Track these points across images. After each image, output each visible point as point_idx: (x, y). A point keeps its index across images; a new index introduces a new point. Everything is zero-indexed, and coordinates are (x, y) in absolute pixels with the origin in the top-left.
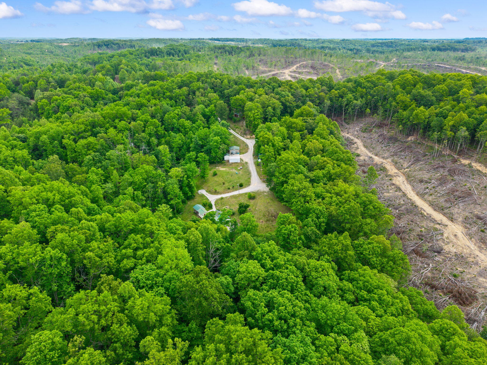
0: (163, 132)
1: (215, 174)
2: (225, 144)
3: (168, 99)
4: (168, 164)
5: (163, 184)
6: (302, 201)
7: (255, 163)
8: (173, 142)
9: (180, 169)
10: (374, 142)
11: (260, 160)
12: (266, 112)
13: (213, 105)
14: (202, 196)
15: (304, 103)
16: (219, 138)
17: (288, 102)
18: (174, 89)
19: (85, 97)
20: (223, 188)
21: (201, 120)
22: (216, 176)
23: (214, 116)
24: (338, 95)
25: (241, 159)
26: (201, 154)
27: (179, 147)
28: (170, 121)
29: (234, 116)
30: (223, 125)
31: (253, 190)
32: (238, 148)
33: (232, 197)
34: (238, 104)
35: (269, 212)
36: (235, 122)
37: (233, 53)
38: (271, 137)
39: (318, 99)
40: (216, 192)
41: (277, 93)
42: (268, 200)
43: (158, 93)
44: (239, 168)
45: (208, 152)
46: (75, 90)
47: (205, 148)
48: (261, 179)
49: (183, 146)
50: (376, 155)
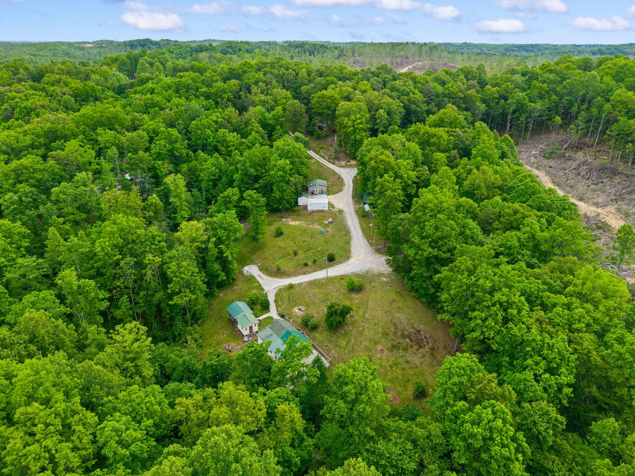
0: (184, 151)
1: (279, 234)
2: (300, 175)
3: (202, 98)
4: (183, 213)
5: (158, 259)
6: (500, 317)
7: (357, 212)
8: (201, 170)
9: (200, 225)
10: (571, 176)
11: (367, 208)
12: (376, 119)
13: (280, 107)
14: (251, 279)
15: (440, 106)
16: (288, 162)
17: (414, 103)
18: (214, 82)
19: (64, 94)
20: (294, 262)
21: (257, 132)
22: (281, 238)
23: (282, 126)
24: (497, 95)
25: (329, 204)
26: (250, 192)
27: (212, 180)
28: (199, 132)
29: (317, 128)
30: (297, 139)
31: (356, 270)
32: (324, 182)
33: (313, 284)
34: (324, 104)
35: (395, 325)
36: (319, 138)
37: (316, 53)
38: (392, 160)
39: (464, 102)
40: (278, 273)
41: (393, 89)
42: (392, 296)
43: (188, 88)
44: (326, 222)
45: (267, 190)
46: (53, 85)
47: (261, 181)
48: (371, 245)
49: (220, 178)
50: (581, 199)
